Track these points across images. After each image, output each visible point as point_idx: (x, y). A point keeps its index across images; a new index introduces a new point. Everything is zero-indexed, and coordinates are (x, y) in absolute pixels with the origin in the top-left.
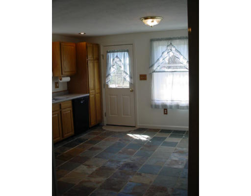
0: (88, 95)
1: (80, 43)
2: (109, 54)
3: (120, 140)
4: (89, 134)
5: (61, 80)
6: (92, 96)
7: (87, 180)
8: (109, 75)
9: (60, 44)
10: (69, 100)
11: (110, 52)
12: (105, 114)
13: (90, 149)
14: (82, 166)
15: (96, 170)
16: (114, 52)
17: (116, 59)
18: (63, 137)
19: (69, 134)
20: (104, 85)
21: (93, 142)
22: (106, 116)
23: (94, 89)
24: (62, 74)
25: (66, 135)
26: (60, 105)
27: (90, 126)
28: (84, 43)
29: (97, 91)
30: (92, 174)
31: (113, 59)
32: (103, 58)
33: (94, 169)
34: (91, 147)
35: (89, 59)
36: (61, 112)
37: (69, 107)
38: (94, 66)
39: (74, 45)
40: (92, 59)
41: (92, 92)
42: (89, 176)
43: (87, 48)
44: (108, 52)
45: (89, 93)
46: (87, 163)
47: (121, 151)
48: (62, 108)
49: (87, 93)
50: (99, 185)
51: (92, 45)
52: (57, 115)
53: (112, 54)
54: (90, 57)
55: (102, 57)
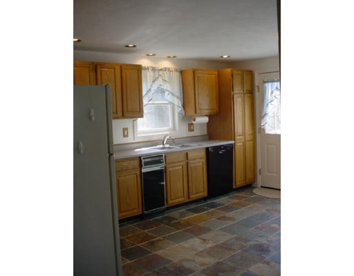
0: (233, 142)
1: (224, 70)
2: (266, 84)
3: (268, 210)
4: (230, 198)
5: (194, 120)
6: (239, 145)
7: (190, 258)
8: (266, 114)
9: (194, 72)
10: (202, 148)
11: (267, 82)
12: (260, 170)
13: (218, 219)
14: (196, 239)
15: (210, 248)
16: (273, 81)
17: (276, 93)
18: (189, 198)
19: (197, 195)
20: (260, 128)
21: (229, 208)
22: (260, 173)
23: (244, 134)
24: (196, 112)
25: (194, 196)
26: (187, 154)
27: (234, 187)
28: (229, 70)
29: (248, 137)
30: (202, 252)
31: (272, 92)
32: (258, 91)
33: (209, 245)
34: (221, 215)
35: (235, 91)
36: (187, 163)
37: (201, 158)
38: (243, 101)
39: (216, 73)
40: (242, 92)
41: (240, 139)
42: (196, 254)
43: (232, 76)
44: (264, 82)
45: (234, 140)
46: (204, 236)
47: (260, 225)
48: (189, 158)
49: (232, 140)
50: (202, 268)
51: (240, 73)
52: (181, 167)
53: (270, 84)
54: (237, 90)
55: (256, 89)
